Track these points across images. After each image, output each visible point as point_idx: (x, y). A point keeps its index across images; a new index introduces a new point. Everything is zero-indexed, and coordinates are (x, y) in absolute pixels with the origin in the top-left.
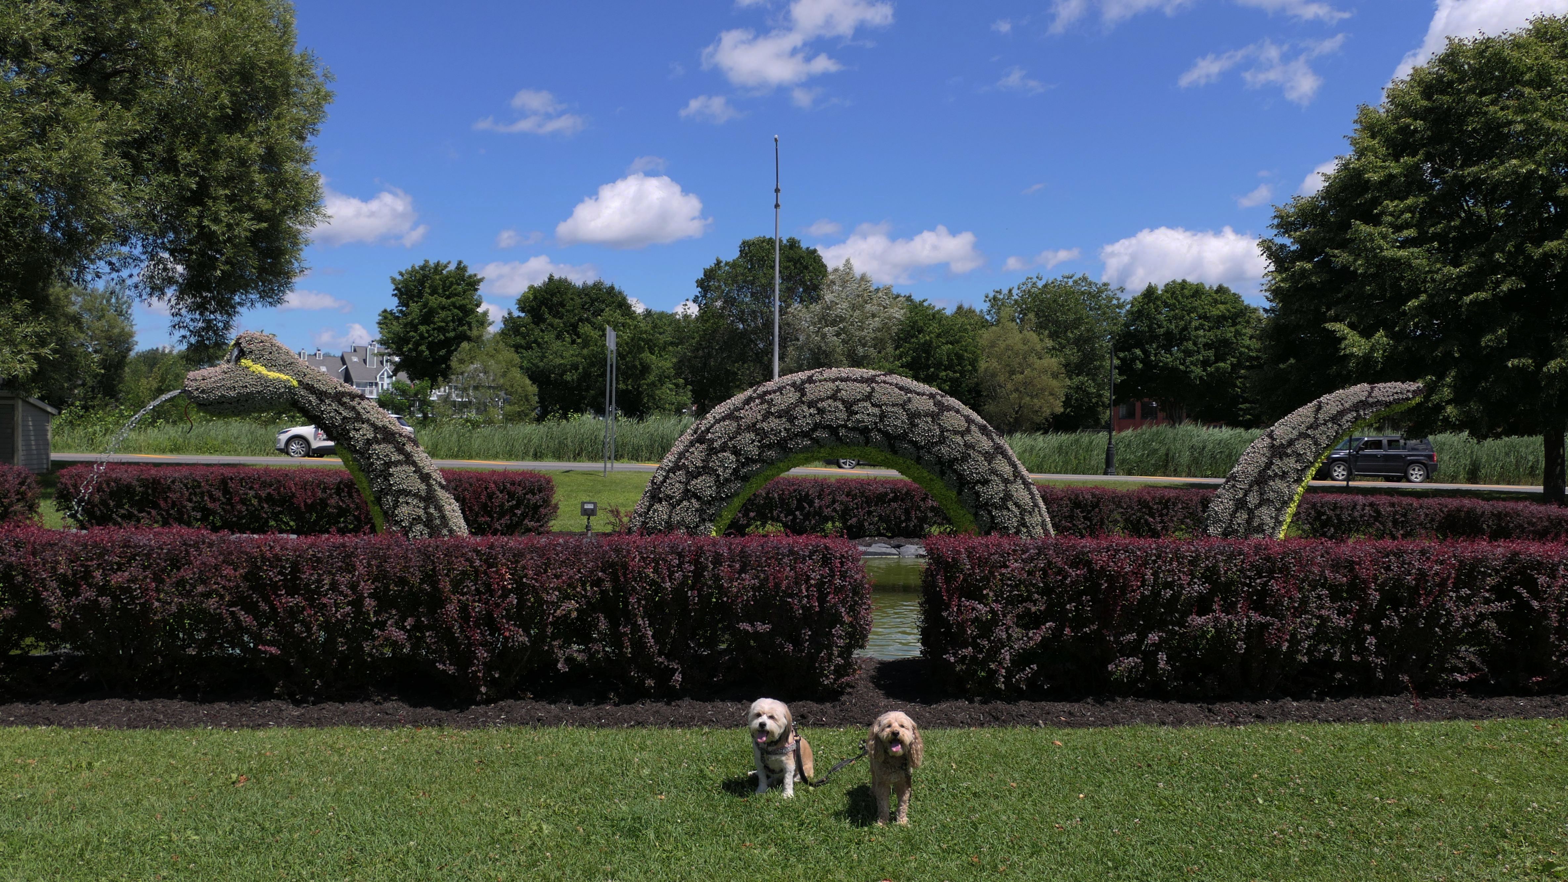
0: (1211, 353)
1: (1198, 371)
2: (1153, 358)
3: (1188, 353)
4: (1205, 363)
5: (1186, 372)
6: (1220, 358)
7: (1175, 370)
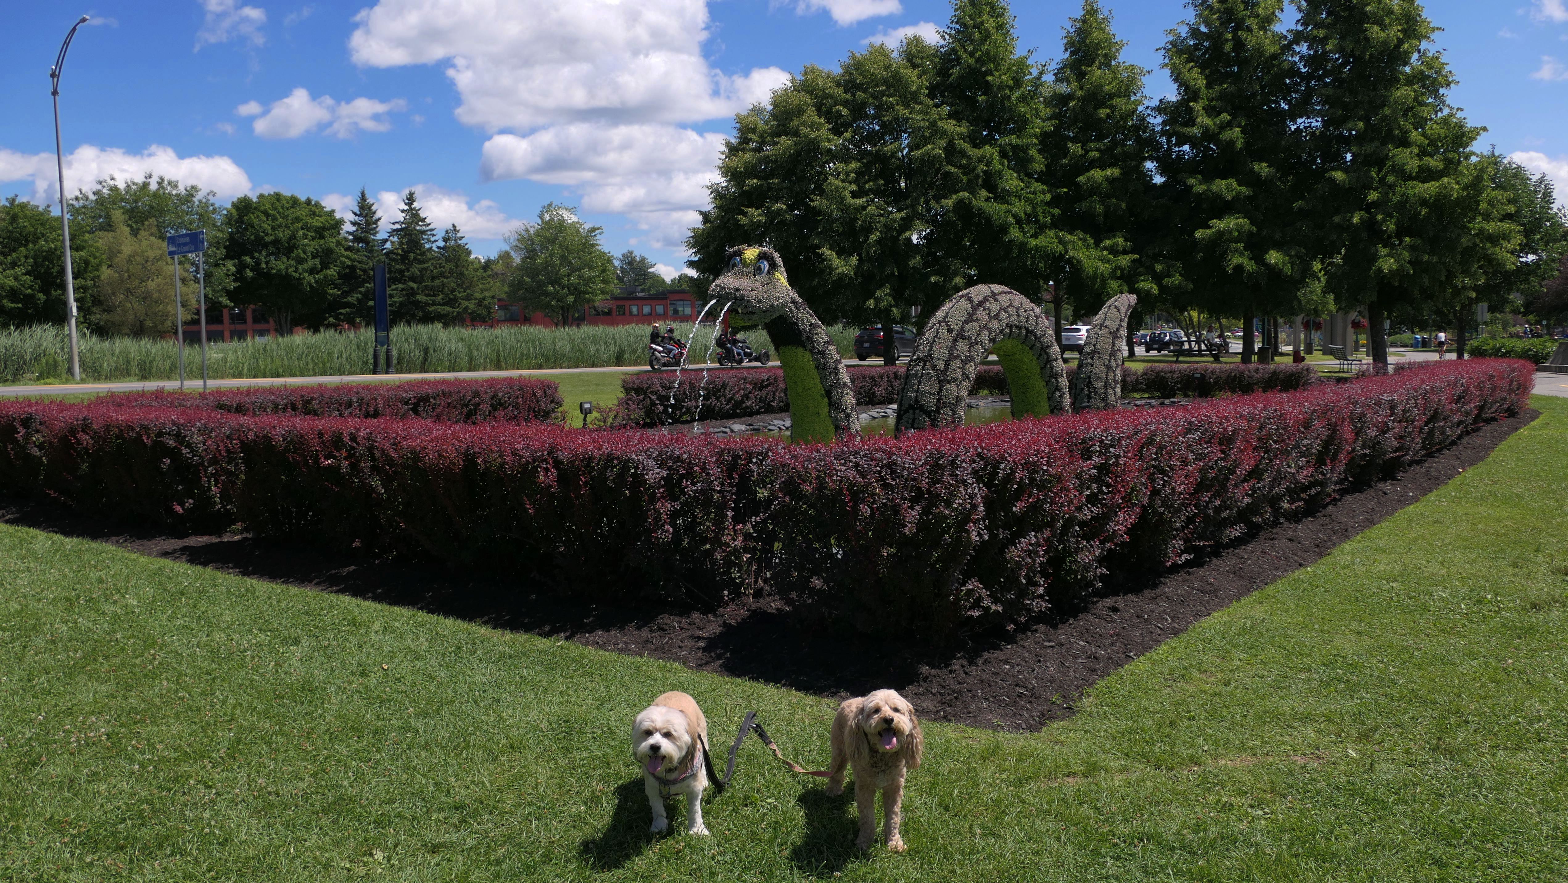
0: (317, 261)
1: (309, 279)
2: (264, 266)
3: (300, 261)
4: (312, 271)
5: (299, 279)
6: (325, 266)
7: (288, 276)
